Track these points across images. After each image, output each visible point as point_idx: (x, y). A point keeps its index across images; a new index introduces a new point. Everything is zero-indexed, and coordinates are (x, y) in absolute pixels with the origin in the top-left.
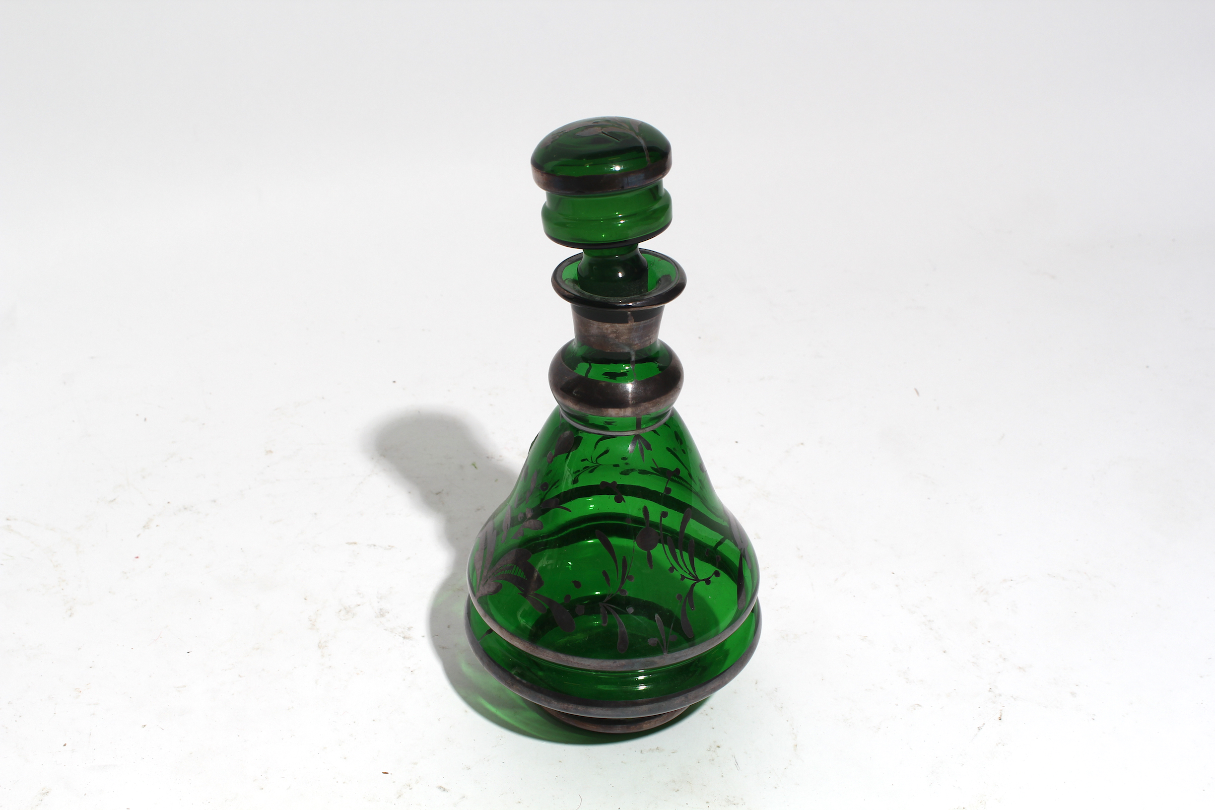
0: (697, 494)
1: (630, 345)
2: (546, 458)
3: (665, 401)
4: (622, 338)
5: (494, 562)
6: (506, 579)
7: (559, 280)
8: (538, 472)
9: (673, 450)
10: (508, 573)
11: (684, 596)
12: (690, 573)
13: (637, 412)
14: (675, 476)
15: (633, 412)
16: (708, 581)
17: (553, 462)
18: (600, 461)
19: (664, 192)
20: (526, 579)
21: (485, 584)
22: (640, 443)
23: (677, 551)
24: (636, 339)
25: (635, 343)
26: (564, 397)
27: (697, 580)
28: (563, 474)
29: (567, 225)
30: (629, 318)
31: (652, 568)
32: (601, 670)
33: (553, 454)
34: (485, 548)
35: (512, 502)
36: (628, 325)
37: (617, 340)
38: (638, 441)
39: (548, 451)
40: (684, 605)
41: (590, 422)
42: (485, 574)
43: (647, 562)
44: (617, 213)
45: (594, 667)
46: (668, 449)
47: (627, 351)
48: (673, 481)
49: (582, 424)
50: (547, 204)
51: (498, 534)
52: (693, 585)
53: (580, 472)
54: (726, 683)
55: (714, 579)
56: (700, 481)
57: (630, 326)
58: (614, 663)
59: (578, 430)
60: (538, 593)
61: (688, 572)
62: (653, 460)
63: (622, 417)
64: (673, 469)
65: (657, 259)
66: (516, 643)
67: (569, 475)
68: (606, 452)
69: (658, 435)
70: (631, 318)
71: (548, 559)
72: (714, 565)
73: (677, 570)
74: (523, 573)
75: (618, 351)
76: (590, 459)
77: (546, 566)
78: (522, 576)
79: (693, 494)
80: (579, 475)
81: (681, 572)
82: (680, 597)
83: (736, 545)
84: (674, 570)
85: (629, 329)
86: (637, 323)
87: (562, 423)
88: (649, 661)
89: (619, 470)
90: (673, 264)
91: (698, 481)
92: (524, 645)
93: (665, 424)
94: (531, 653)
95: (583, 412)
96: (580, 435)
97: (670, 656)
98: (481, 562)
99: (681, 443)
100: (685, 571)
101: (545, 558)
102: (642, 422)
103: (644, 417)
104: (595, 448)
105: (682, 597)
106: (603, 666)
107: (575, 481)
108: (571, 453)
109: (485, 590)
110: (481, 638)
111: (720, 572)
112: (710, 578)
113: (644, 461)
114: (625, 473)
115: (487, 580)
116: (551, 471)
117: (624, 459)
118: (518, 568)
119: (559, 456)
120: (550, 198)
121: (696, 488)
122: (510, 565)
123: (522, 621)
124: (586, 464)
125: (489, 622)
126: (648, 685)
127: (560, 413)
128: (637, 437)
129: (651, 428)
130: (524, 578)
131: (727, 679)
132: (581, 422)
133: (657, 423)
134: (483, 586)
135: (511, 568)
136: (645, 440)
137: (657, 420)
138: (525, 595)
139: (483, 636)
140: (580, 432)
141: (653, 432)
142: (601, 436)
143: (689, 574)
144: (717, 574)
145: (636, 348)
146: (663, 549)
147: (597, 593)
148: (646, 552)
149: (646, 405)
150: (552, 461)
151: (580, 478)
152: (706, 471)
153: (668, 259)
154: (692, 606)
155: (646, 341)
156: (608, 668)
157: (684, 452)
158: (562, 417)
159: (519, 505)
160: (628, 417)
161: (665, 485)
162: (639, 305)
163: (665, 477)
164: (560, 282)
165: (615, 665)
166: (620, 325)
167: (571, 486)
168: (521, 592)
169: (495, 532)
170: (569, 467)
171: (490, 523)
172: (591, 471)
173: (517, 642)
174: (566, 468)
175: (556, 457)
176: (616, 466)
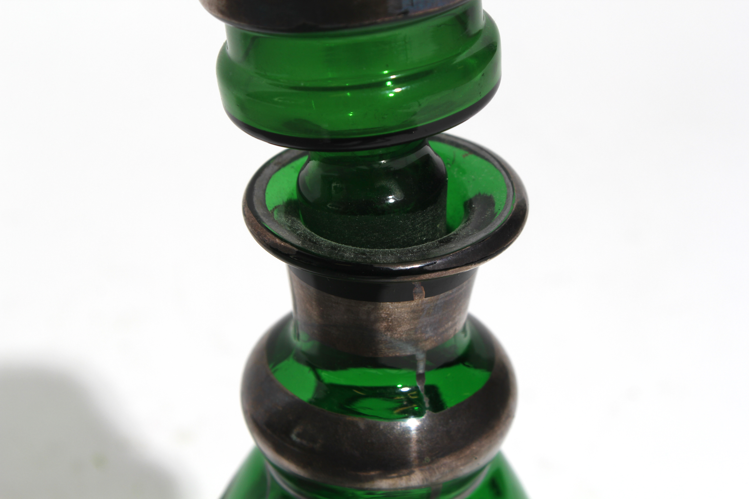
1: (415, 342)
3: (489, 449)
4: (399, 329)
7: (259, 211)
13: (434, 479)
19: (482, 22)
24: (428, 329)
25: (427, 336)
29: (276, 99)
30: (417, 290)
36: (413, 303)
37: (389, 333)
44: (386, 72)
47: (408, 354)
50: (229, 51)
57: (417, 305)
65: (460, 153)
70: (420, 290)
75: (390, 355)
85: (414, 312)
86: (432, 298)
90: (496, 163)
120: (231, 34)
133: (467, 488)
145: (428, 345)
153: (483, 153)
155: (447, 330)
160: (414, 488)
162: (441, 267)
164: (262, 217)
166: (400, 304)
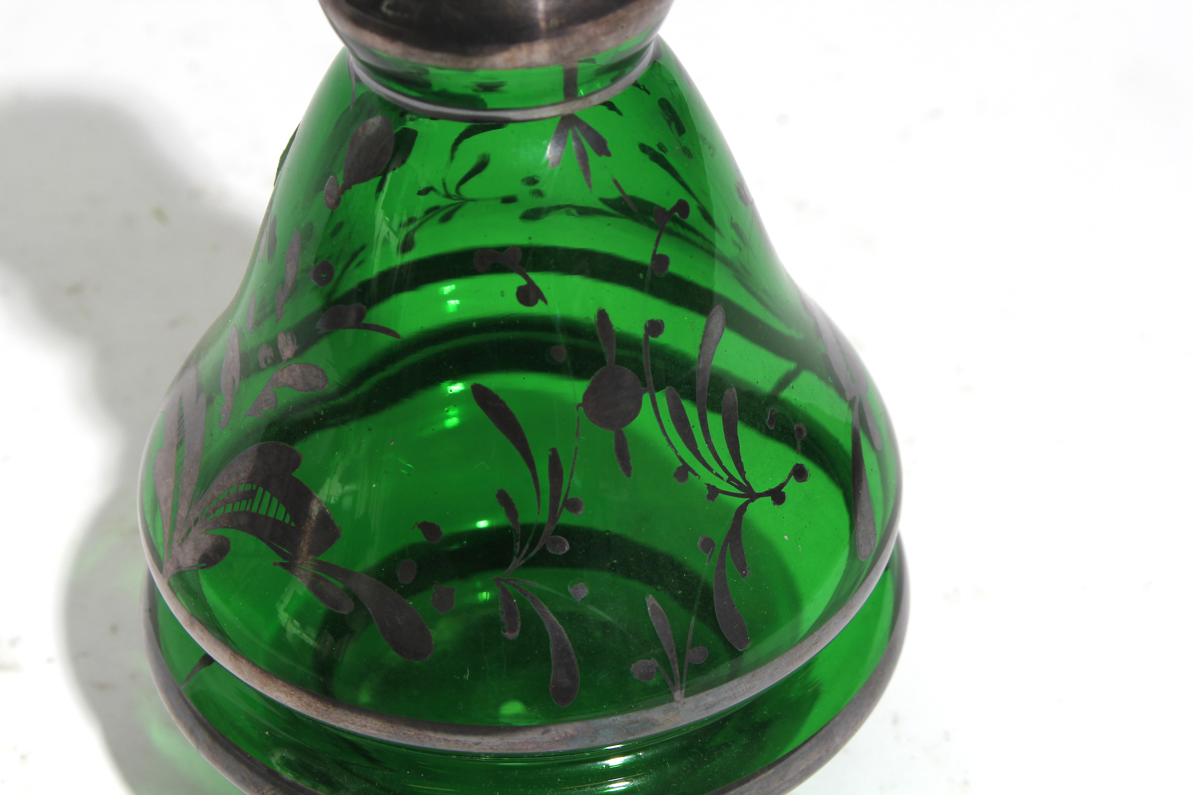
0: (727, 263)
2: (322, 194)
3: (641, 16)
5: (205, 481)
6: (240, 528)
8: (306, 234)
9: (656, 149)
10: (242, 509)
11: (719, 536)
12: (731, 479)
13: (564, 53)
14: (675, 220)
15: (553, 53)
16: (777, 496)
17: (341, 205)
18: (470, 189)
20: (293, 524)
21: (184, 540)
22: (576, 139)
23: (691, 411)
26: (358, 22)
27: (751, 495)
28: (373, 232)
31: (629, 475)
32: (511, 752)
33: (341, 182)
34: (180, 443)
35: (239, 317)
38: (570, 133)
39: (325, 177)
40: (721, 565)
41: (436, 88)
42: (183, 513)
43: (616, 458)
46: (644, 148)
48: (671, 233)
49: (414, 94)
51: (210, 401)
52: (743, 509)
53: (417, 223)
54: (835, 750)
55: (792, 489)
56: (735, 226)
58: (543, 733)
59: (403, 112)
60: (325, 560)
61: (726, 477)
62: (615, 182)
63: (523, 67)
64: (668, 203)
66: (277, 694)
67: (388, 234)
68: (481, 166)
69: (620, 113)
71: (344, 480)
72: (792, 445)
73: (696, 474)
74: (282, 509)
76: (439, 186)
77: (342, 497)
78: (280, 517)
79: (717, 264)
80: (414, 230)
81: (707, 477)
82: (708, 545)
83: (840, 390)
84: (689, 473)
87: (357, 96)
88: (637, 722)
89: (517, 210)
91: (728, 225)
92: (300, 699)
93: (636, 84)
94: (320, 719)
95: (413, 60)
96: (410, 125)
97: (691, 701)
98: (170, 481)
99: (681, 130)
100: (717, 475)
101: (336, 478)
102: (580, 80)
103: (584, 70)
104: (452, 158)
105: (713, 545)
106: (514, 743)
107: (407, 246)
108: (389, 176)
109: (188, 556)
110: (188, 678)
111: (809, 465)
112: (782, 485)
113: (590, 185)
114: (532, 215)
115: (189, 530)
116: (340, 226)
117: (532, 181)
118: (268, 495)
119: (355, 187)
121: (725, 245)
122: (248, 487)
123: (293, 629)
124: (433, 200)
125: (202, 639)
126: (636, 778)
127: (349, 67)
128: (568, 122)
129: (604, 96)
131: (838, 740)
132: (410, 89)
133: (614, 81)
134: (180, 545)
135: (250, 495)
136: (589, 128)
137: (613, 74)
138: (289, 565)
139: (193, 672)
140: (408, 117)
141: (604, 108)
142: (462, 127)
143: (728, 481)
144: (799, 473)
146: (655, 420)
147: (483, 524)
148: (611, 434)
149: (589, 29)
150: (338, 202)
151: (417, 236)
152: (752, 203)
154: (742, 566)
156: (530, 747)
157: (687, 152)
158: (358, 80)
159: (258, 323)
160: (539, 66)
161: (652, 247)
163: (651, 225)
165: (547, 737)
167: (398, 260)
168: (281, 560)
169: (203, 399)
170: (389, 213)
171: (191, 374)
172: (446, 218)
173: (281, 692)
174: (380, 214)
175: (348, 192)
176: (509, 200)
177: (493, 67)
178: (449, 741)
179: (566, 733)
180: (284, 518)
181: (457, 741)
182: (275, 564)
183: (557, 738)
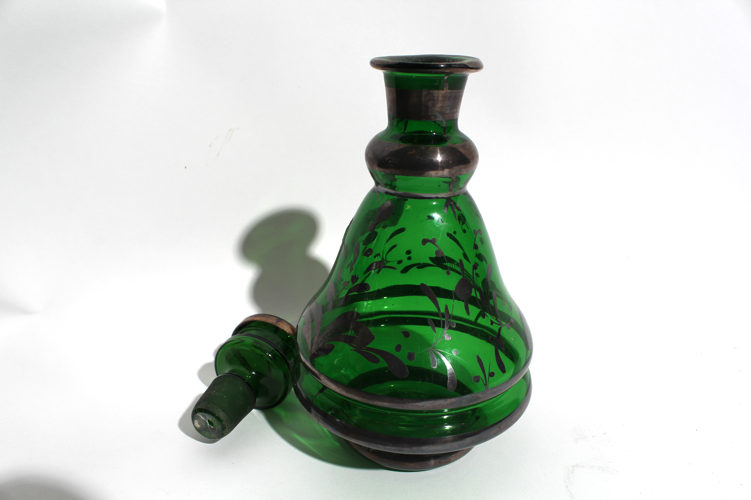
1: (443, 114)
4: (437, 106)
13: (453, 172)
15: (450, 172)
20: (357, 336)
24: (448, 109)
25: (447, 112)
27: (502, 325)
33: (375, 223)
36: (444, 92)
37: (433, 108)
42: (316, 340)
45: (427, 408)
47: (440, 120)
52: (500, 329)
58: (445, 401)
60: (369, 347)
70: (446, 85)
73: (487, 316)
74: (353, 332)
75: (433, 120)
78: (352, 335)
85: (443, 97)
86: (450, 90)
88: (474, 397)
89: (401, 267)
98: (310, 332)
106: (435, 405)
115: (318, 345)
117: (409, 252)
128: (449, 199)
130: (355, 336)
136: (455, 203)
143: (496, 320)
145: (447, 117)
155: (454, 113)
156: (440, 407)
161: (474, 241)
165: (446, 403)
166: (438, 91)
168: (353, 348)
175: (378, 225)
177: (431, 176)
178: (413, 405)
179: (452, 401)
180: (354, 335)
181: (416, 405)
182: (351, 350)
183: (449, 403)
